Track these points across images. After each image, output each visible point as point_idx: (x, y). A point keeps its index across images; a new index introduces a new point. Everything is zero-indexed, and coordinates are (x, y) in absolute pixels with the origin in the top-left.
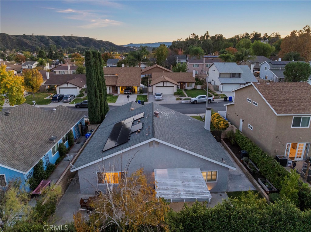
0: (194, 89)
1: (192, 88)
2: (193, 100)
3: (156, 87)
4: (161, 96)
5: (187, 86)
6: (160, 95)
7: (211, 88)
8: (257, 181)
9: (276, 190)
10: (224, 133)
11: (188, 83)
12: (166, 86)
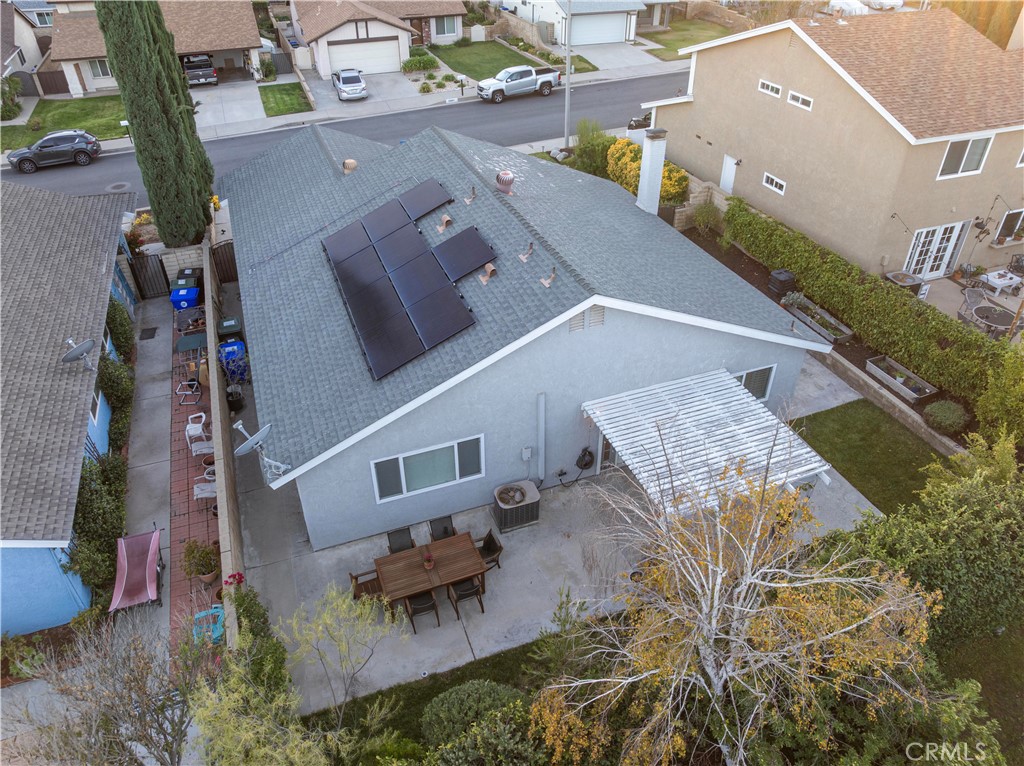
0: (464, 43)
1: (456, 39)
2: (491, 91)
3: (330, 43)
4: (363, 85)
5: (437, 33)
6: (355, 80)
7: (529, 34)
8: (863, 368)
9: (935, 390)
10: (682, 212)
11: (440, 18)
12: (368, 40)
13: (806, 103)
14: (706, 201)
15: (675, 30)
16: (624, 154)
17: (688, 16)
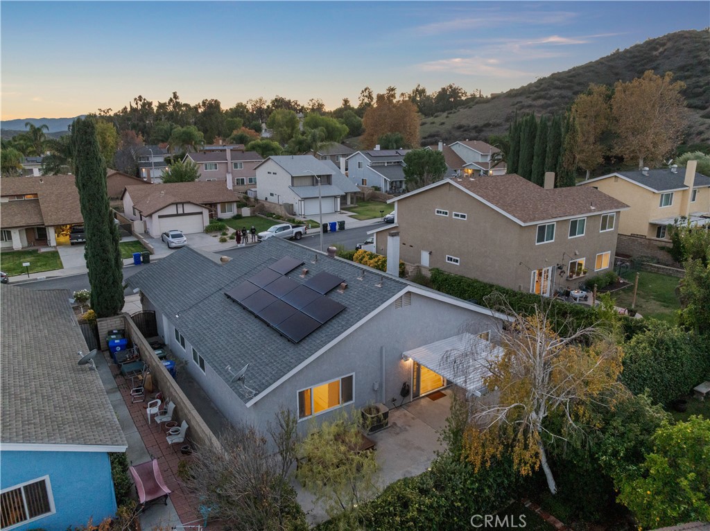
0: (238, 217)
1: (233, 215)
4: (185, 238)
5: (222, 212)
6: (180, 236)
7: (279, 211)
11: (223, 203)
12: (184, 214)
13: (463, 216)
14: (417, 273)
15: (360, 206)
16: (364, 257)
17: (365, 199)
